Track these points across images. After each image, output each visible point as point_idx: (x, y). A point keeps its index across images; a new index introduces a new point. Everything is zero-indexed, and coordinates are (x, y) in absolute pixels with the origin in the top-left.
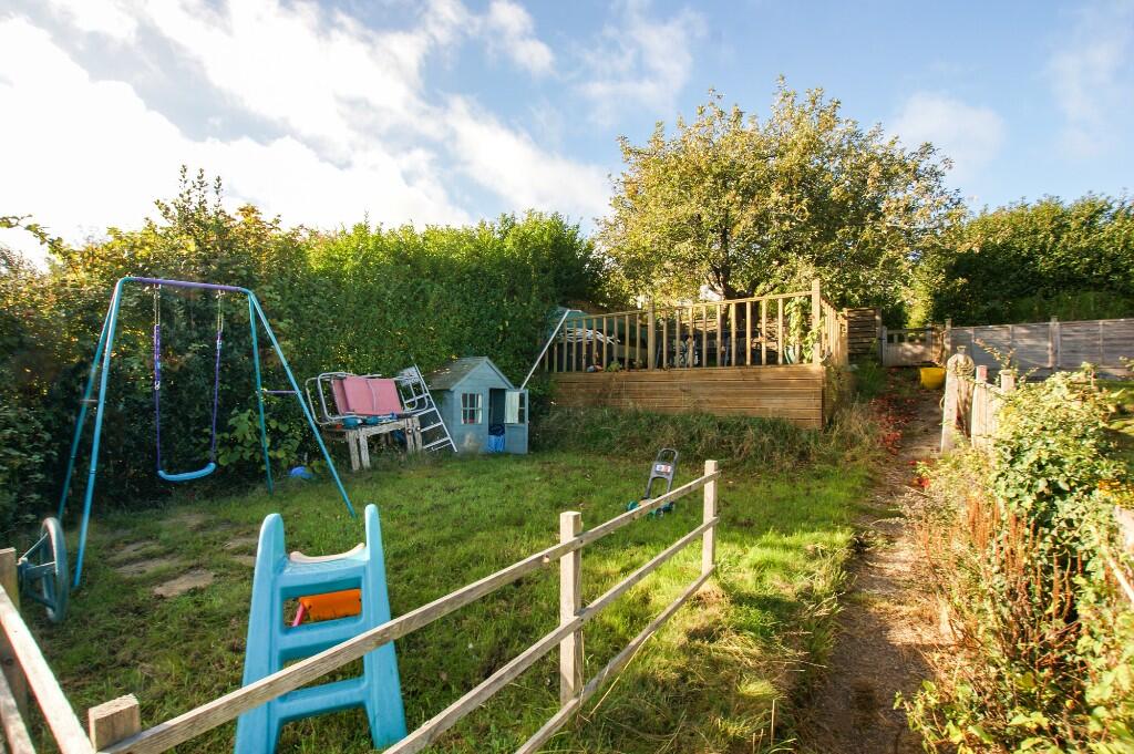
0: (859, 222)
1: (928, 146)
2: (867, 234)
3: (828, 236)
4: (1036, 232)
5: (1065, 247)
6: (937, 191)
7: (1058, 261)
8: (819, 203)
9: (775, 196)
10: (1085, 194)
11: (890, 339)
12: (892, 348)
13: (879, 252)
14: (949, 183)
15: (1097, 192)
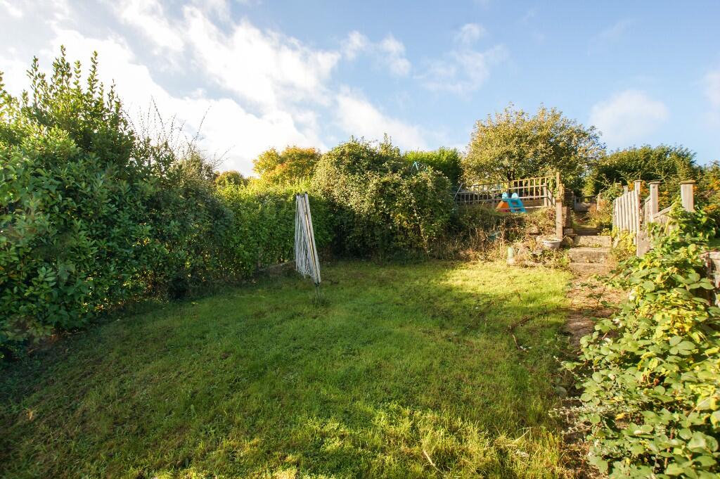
0: (569, 154)
1: (593, 127)
2: (572, 159)
3: (558, 159)
4: (638, 160)
5: (649, 166)
6: (596, 144)
7: (646, 171)
8: (556, 147)
9: (540, 145)
10: (659, 144)
11: (578, 201)
12: (578, 205)
13: (576, 165)
14: (601, 141)
15: (664, 144)
